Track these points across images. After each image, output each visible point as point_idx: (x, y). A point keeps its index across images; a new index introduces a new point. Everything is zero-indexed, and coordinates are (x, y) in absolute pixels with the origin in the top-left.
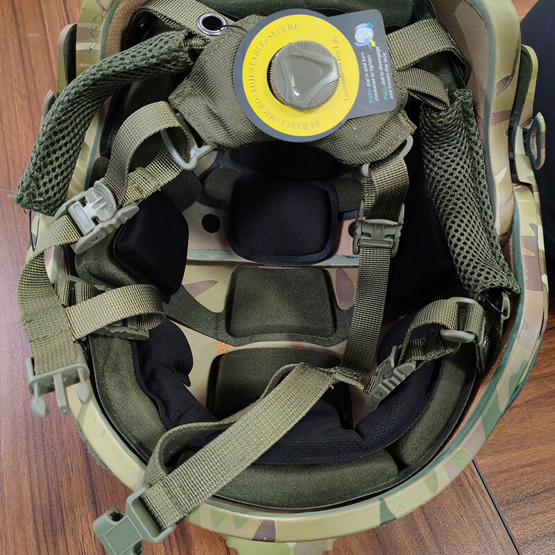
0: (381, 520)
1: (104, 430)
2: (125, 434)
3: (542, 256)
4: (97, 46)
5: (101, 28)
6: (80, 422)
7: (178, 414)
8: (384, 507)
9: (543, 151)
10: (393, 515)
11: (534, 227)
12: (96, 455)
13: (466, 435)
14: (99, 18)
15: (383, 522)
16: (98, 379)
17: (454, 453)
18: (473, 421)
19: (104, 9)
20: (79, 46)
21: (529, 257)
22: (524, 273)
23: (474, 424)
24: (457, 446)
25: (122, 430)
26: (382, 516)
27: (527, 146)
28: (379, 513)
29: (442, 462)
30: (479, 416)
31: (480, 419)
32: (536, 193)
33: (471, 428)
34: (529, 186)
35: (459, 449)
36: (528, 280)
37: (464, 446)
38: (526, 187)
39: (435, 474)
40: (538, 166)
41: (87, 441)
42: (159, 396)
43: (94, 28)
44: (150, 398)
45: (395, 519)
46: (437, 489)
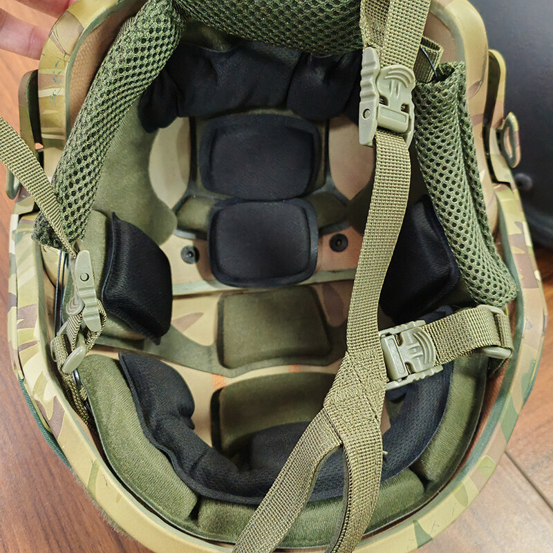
0: (418, 543)
1: (119, 494)
2: (141, 494)
3: (531, 252)
4: (61, 91)
5: (65, 72)
6: (92, 489)
7: (192, 463)
8: (419, 530)
9: (518, 149)
10: (429, 536)
11: (519, 224)
12: (114, 522)
13: (487, 443)
14: (61, 63)
15: (420, 544)
16: (103, 440)
17: (479, 463)
18: (492, 426)
19: (66, 54)
20: (42, 93)
21: (520, 255)
22: (518, 272)
23: (493, 430)
24: (480, 455)
25: (135, 490)
26: (418, 538)
27: (501, 147)
28: (414, 536)
29: (468, 474)
30: (497, 421)
31: (499, 425)
32: (516, 191)
33: (491, 435)
34: (508, 184)
35: (483, 458)
36: (523, 279)
37: (487, 454)
38: (505, 186)
39: (464, 486)
40: (514, 164)
41: (101, 508)
42: (169, 448)
43: (56, 73)
44: (161, 451)
45: (431, 539)
46: (467, 502)
